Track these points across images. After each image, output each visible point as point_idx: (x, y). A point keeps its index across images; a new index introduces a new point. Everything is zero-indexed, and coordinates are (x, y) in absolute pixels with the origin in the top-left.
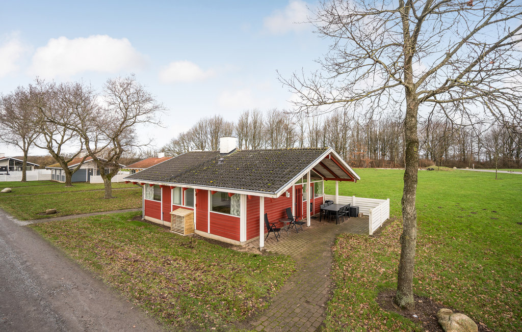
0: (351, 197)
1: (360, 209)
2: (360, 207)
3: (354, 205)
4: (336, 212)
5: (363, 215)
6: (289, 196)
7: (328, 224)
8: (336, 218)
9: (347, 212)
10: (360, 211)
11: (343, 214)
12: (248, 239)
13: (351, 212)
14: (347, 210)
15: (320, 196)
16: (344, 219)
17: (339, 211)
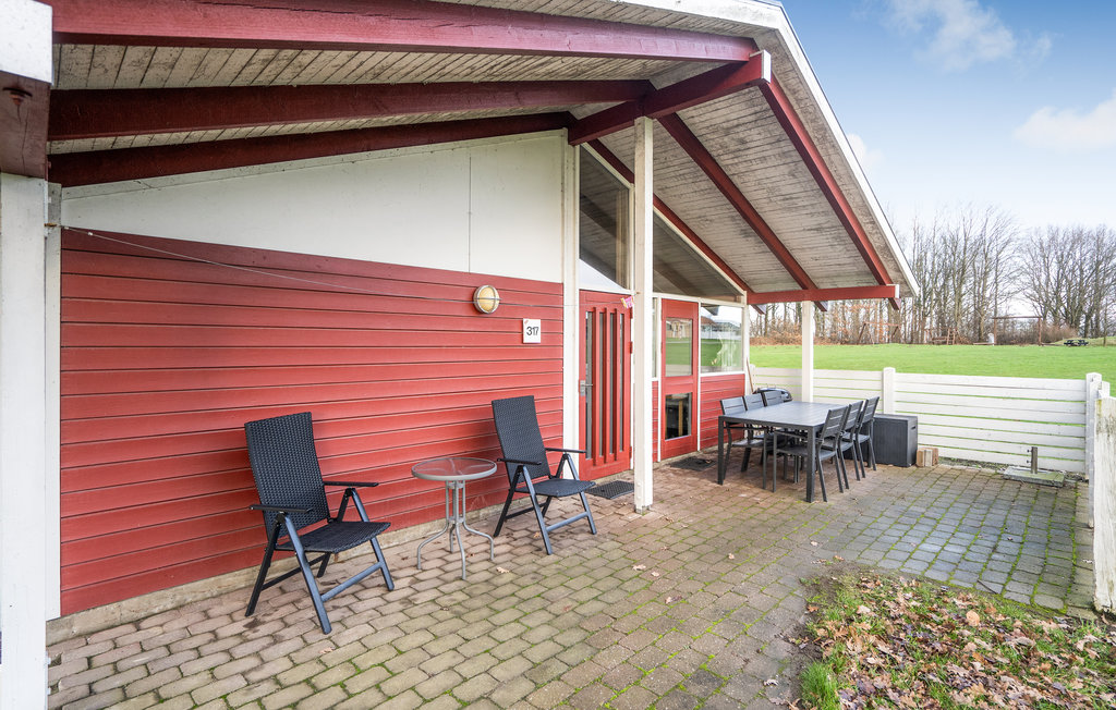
0: (876, 375)
1: (921, 428)
2: (921, 419)
3: (890, 408)
4: (802, 432)
5: (936, 460)
6: (536, 338)
7: (762, 497)
8: (802, 466)
9: (862, 438)
10: (921, 440)
11: (844, 446)
12: (67, 609)
13: (878, 440)
14: (864, 432)
15: (728, 371)
16: (851, 474)
17: (821, 428)
